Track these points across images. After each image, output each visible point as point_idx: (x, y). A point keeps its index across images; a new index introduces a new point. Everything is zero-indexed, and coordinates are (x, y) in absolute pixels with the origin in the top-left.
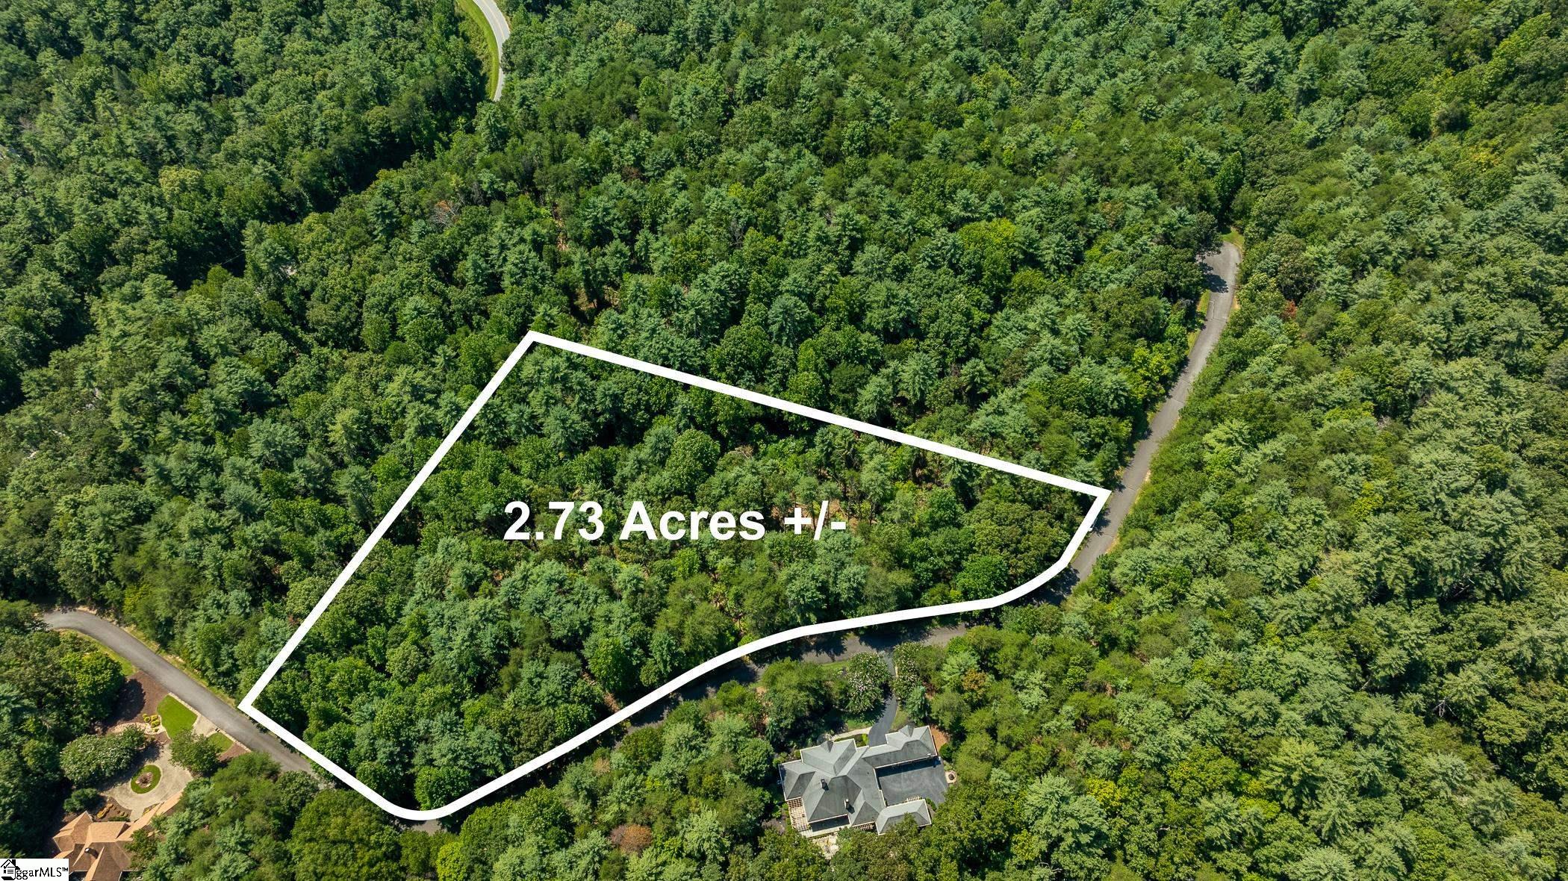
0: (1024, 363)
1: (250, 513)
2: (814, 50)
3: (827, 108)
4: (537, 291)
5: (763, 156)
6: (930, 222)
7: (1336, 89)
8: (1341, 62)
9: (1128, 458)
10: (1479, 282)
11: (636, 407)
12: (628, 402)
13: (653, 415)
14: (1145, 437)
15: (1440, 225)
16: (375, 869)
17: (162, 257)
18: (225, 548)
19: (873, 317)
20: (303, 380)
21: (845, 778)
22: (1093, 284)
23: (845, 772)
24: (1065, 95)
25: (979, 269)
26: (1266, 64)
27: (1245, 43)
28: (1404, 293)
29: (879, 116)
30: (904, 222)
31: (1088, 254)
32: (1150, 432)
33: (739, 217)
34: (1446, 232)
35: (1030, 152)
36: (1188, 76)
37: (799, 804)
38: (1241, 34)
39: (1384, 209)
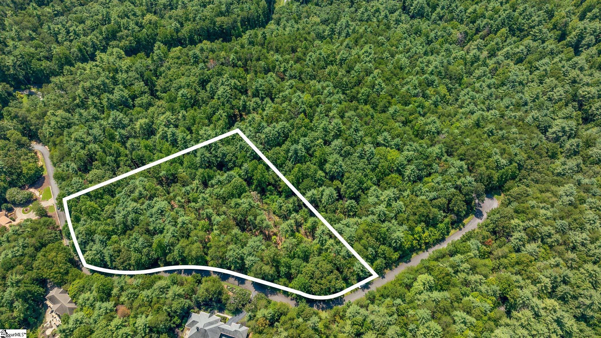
0: (368, 211)
1: (96, 140)
2: (370, 54)
3: (361, 78)
4: (223, 105)
5: (323, 88)
6: (367, 139)
7: (587, 155)
8: (597, 144)
9: (394, 267)
10: (587, 271)
11: (230, 161)
12: (228, 158)
13: (235, 166)
14: (406, 262)
15: (584, 238)
16: (55, 275)
17: (130, 43)
18: (82, 148)
19: (327, 166)
20: (142, 103)
21: (205, 330)
22: (418, 192)
23: (206, 328)
24: (463, 110)
25: (377, 167)
26: (559, 131)
27: (559, 118)
28: (549, 258)
29: (378, 89)
30: (359, 135)
31: (426, 179)
32: (410, 261)
33: (301, 108)
34: (585, 242)
35: (427, 128)
36: (521, 123)
37: (189, 329)
38: (560, 114)
39: (562, 218)
